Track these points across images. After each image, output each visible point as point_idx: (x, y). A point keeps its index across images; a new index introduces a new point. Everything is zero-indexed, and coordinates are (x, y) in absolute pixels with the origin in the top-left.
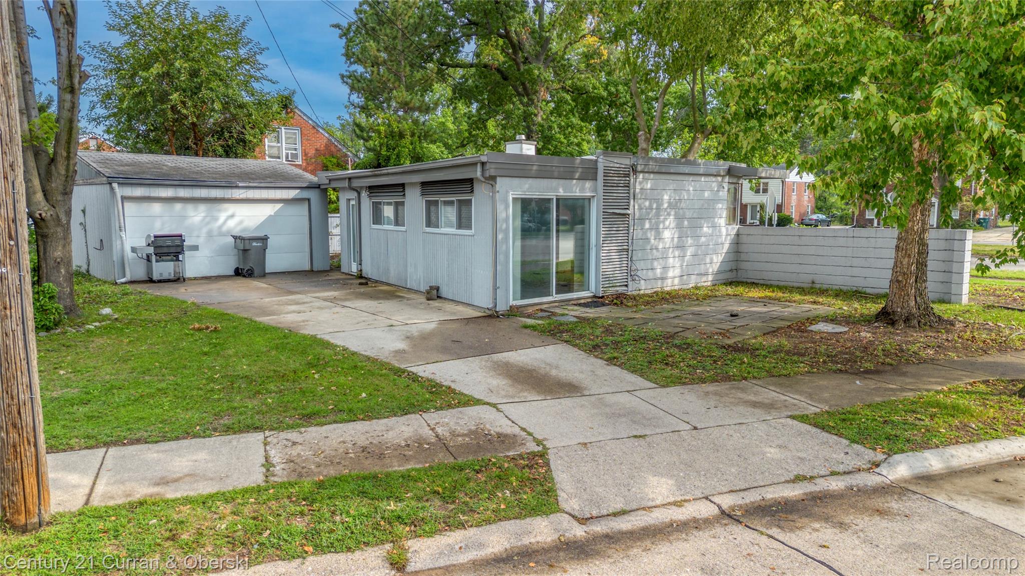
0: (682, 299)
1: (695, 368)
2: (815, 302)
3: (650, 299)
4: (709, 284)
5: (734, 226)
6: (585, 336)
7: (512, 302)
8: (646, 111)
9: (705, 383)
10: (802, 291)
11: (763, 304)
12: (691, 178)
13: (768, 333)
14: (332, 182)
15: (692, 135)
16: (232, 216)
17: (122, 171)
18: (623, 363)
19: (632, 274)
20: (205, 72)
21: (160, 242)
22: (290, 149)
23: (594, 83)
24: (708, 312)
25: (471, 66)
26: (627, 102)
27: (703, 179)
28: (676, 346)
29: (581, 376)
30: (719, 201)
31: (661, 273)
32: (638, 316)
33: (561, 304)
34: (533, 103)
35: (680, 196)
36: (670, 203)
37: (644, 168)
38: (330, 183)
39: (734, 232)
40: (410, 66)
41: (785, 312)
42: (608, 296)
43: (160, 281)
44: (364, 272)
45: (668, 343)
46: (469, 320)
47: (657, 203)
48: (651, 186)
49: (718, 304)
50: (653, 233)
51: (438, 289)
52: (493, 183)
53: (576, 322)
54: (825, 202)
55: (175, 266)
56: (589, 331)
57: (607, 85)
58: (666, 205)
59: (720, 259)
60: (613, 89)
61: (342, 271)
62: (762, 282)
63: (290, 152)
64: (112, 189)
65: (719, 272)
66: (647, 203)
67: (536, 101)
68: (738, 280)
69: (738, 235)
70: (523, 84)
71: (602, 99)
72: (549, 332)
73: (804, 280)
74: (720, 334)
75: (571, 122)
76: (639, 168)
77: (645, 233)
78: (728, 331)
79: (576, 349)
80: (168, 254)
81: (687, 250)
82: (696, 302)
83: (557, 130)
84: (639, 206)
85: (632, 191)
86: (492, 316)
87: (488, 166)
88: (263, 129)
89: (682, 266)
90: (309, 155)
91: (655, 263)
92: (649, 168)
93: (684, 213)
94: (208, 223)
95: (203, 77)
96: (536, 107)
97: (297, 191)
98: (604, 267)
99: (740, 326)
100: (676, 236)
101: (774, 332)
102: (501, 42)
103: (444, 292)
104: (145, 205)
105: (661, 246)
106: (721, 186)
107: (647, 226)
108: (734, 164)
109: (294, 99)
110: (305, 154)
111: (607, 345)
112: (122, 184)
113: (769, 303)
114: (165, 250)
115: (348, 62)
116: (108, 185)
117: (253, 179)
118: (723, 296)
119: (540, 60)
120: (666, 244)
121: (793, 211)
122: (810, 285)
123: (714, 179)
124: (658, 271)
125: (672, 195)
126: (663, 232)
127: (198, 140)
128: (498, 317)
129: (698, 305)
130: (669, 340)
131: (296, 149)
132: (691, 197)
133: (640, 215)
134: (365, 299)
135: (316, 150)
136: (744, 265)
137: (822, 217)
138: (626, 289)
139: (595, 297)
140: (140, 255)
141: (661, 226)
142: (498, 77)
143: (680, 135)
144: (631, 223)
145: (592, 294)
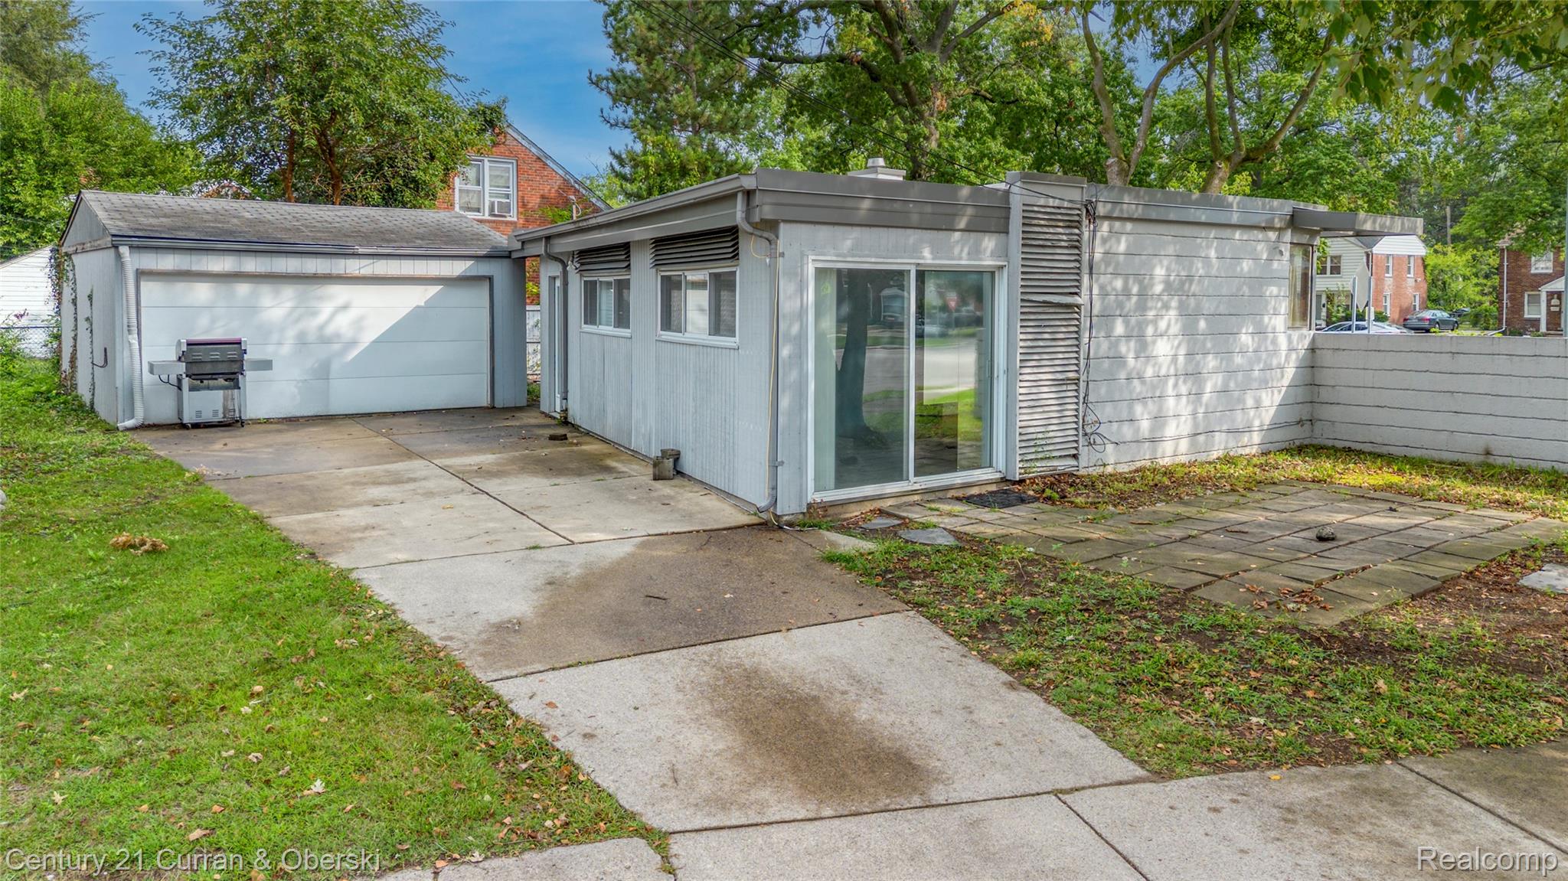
0: (1199, 490)
1: (1244, 708)
2: (1507, 504)
3: (1126, 488)
4: (1254, 450)
5: (1305, 331)
6: (965, 590)
7: (813, 496)
8: (1122, 129)
9: (1278, 765)
10: (1467, 471)
11: (1387, 506)
12: (1213, 233)
13: (1422, 595)
14: (527, 246)
15: (1204, 174)
16: (345, 307)
17: (151, 225)
18: (1050, 681)
19: (1088, 430)
20: (336, 61)
21: (199, 354)
22: (498, 196)
23: (1031, 85)
24: (1261, 525)
25: (819, 59)
26: (1090, 116)
27: (1238, 235)
28: (1188, 632)
29: (932, 726)
30: (1274, 279)
31: (1152, 430)
32: (1096, 534)
33: (926, 497)
34: (922, 117)
35: (1190, 268)
36: (1168, 285)
37: (1112, 210)
38: (523, 249)
39: (1306, 343)
40: (704, 54)
41: (1446, 530)
42: (1033, 481)
43: (196, 426)
44: (570, 412)
45: (1169, 622)
46: (713, 536)
47: (1141, 283)
48: (1128, 247)
49: (1280, 503)
50: (1132, 344)
51: (677, 457)
52: (772, 236)
53: (952, 549)
54: (1444, 289)
55: (225, 399)
56: (976, 576)
57: (1053, 87)
58: (1158, 288)
59: (1278, 398)
60: (1063, 94)
61: (542, 409)
62: (1367, 448)
63: (496, 200)
64: (119, 256)
65: (1275, 426)
66: (1119, 284)
67: (926, 114)
68: (1315, 442)
69: (1313, 350)
70: (905, 85)
71: (1045, 111)
72: (882, 575)
73: (1469, 447)
74: (1302, 593)
75: (988, 148)
76: (1101, 210)
77: (1115, 345)
78: (1319, 585)
79: (936, 630)
80: (213, 376)
81: (1205, 381)
82: (1232, 498)
83: (963, 162)
84: (1102, 288)
85: (1086, 257)
86: (769, 525)
87: (758, 199)
88: (450, 159)
89: (1194, 414)
90: (530, 206)
91: (1138, 409)
92: (1121, 211)
93: (1198, 305)
94: (298, 320)
95: (334, 70)
96: (927, 124)
97: (469, 263)
98: (1023, 417)
99: (1348, 573)
100: (1182, 351)
101: (1434, 593)
102: (868, 17)
103: (688, 464)
104: (180, 287)
105: (1149, 372)
106: (1275, 251)
107: (1119, 328)
108: (1302, 205)
109: (506, 112)
110: (523, 204)
111: (1013, 621)
112: (138, 247)
113: (1402, 504)
114: (208, 369)
115: (618, 57)
116: (113, 250)
117: (389, 241)
118: (1289, 482)
119: (935, 47)
120: (1160, 367)
121: (1388, 304)
122: (1481, 458)
123: (1260, 235)
124: (1145, 425)
125: (1173, 266)
126: (1154, 342)
127: (336, 179)
128: (781, 528)
129: (1236, 504)
130: (1173, 613)
131: (507, 196)
132: (1214, 272)
133: (1104, 308)
134: (535, 473)
135: (543, 197)
136: (1326, 412)
137: (1442, 315)
138: (1073, 462)
139: (1004, 480)
140: (164, 377)
141: (1150, 331)
142: (864, 77)
143: (1182, 177)
144: (1085, 323)
145: (998, 476)
